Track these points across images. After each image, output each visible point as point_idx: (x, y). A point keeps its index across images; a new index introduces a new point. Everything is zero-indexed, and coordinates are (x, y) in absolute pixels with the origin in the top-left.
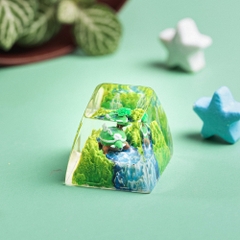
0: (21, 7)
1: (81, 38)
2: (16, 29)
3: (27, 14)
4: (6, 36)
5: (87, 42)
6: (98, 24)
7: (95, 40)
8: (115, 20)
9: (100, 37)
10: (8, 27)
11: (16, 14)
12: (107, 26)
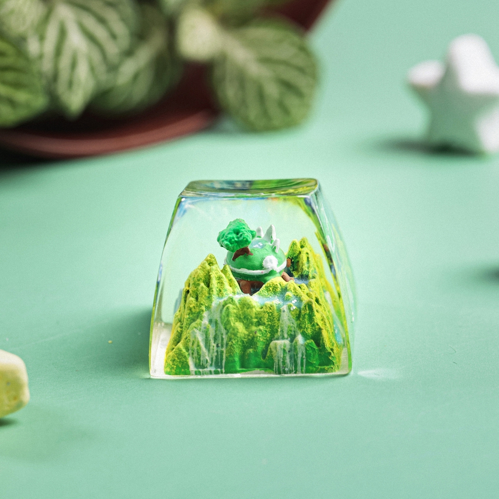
0: (102, 21)
1: (229, 93)
2: (92, 69)
3: (114, 36)
4: (70, 84)
5: (244, 102)
6: (266, 61)
7: (261, 96)
8: (304, 50)
9: (272, 90)
10: (74, 65)
11: (91, 38)
12: (286, 63)
